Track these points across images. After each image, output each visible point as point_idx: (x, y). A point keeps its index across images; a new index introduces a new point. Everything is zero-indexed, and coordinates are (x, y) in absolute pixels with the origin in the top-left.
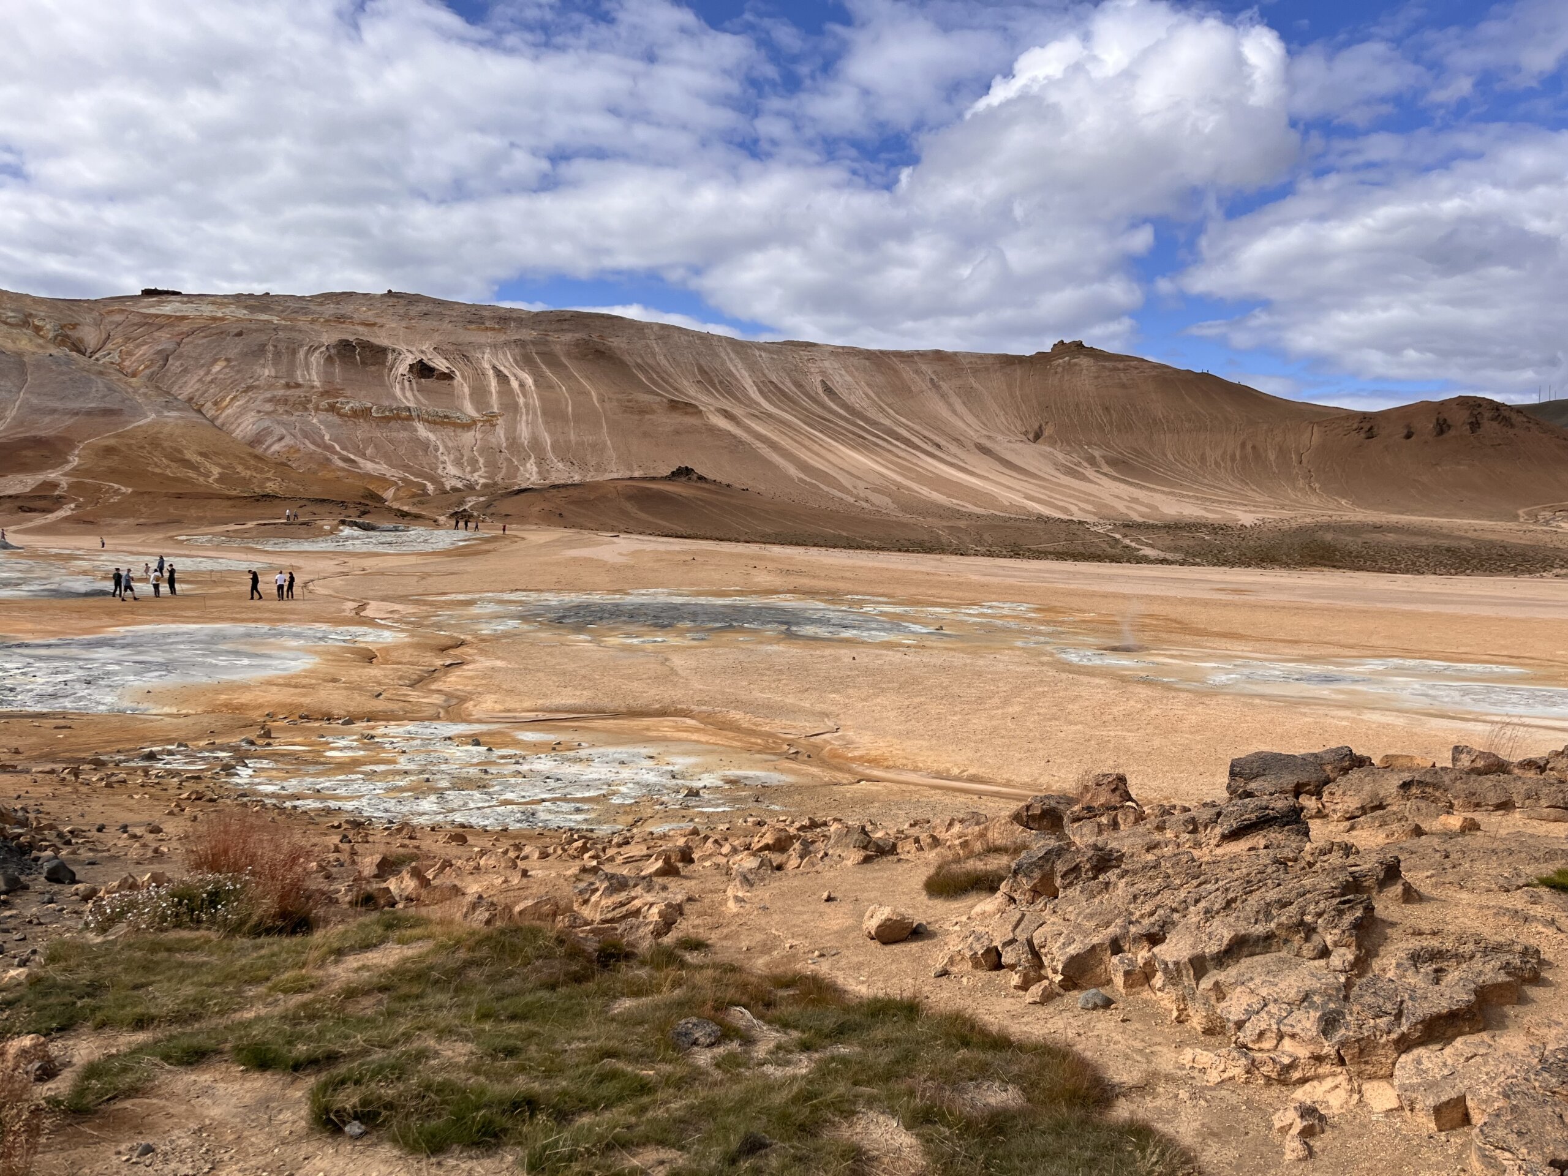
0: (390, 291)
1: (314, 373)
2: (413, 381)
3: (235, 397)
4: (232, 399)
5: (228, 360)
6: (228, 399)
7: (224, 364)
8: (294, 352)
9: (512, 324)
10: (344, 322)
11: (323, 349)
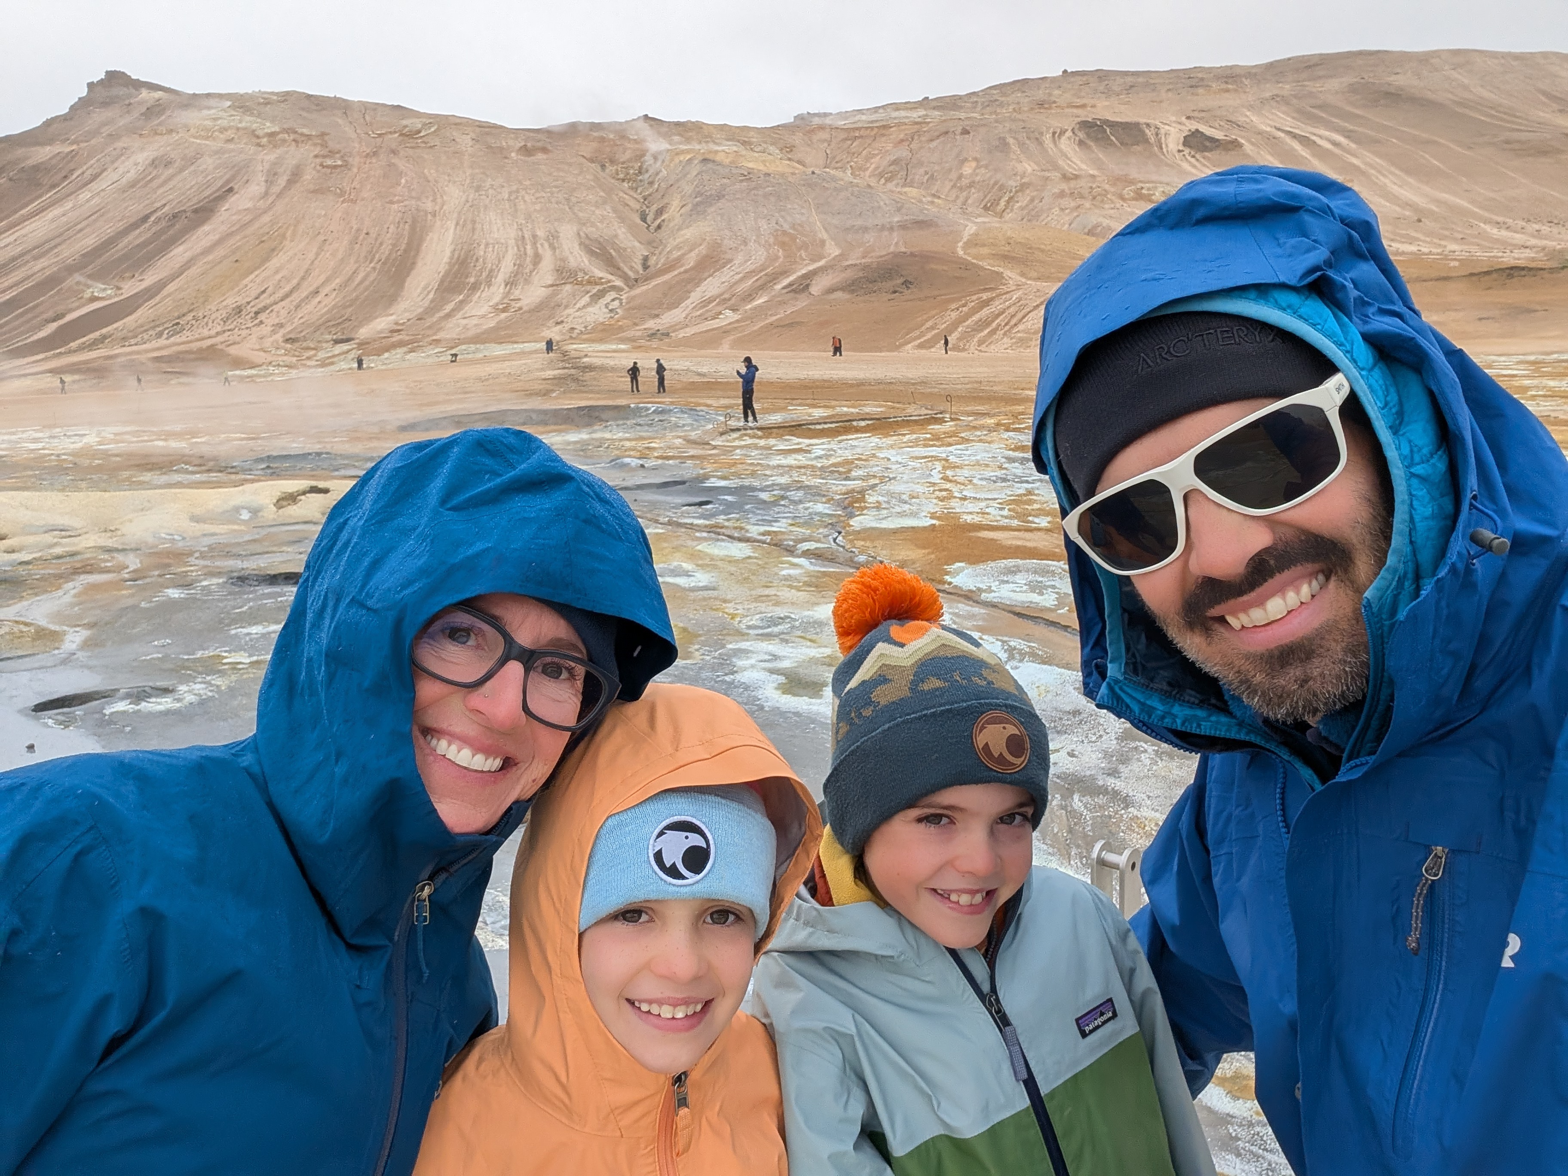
0: (1065, 72)
1: (1078, 162)
2: (1198, 156)
3: (1011, 198)
4: (1008, 202)
5: (976, 159)
6: (1003, 203)
7: (974, 164)
8: (1039, 142)
9: (1247, 82)
10: (1050, 108)
11: (1069, 134)
